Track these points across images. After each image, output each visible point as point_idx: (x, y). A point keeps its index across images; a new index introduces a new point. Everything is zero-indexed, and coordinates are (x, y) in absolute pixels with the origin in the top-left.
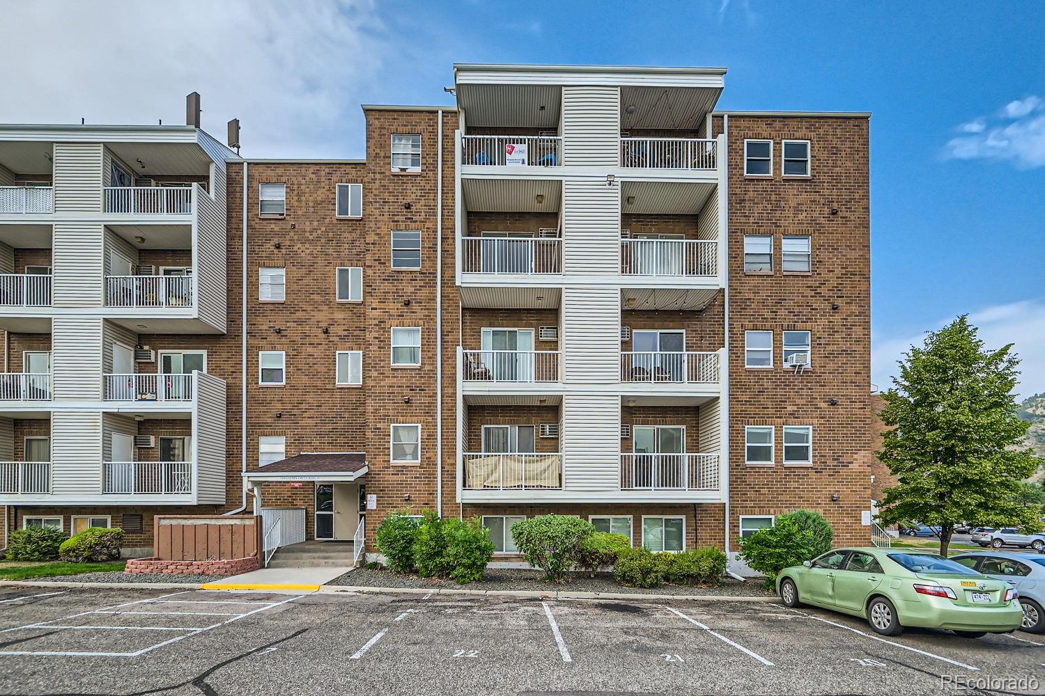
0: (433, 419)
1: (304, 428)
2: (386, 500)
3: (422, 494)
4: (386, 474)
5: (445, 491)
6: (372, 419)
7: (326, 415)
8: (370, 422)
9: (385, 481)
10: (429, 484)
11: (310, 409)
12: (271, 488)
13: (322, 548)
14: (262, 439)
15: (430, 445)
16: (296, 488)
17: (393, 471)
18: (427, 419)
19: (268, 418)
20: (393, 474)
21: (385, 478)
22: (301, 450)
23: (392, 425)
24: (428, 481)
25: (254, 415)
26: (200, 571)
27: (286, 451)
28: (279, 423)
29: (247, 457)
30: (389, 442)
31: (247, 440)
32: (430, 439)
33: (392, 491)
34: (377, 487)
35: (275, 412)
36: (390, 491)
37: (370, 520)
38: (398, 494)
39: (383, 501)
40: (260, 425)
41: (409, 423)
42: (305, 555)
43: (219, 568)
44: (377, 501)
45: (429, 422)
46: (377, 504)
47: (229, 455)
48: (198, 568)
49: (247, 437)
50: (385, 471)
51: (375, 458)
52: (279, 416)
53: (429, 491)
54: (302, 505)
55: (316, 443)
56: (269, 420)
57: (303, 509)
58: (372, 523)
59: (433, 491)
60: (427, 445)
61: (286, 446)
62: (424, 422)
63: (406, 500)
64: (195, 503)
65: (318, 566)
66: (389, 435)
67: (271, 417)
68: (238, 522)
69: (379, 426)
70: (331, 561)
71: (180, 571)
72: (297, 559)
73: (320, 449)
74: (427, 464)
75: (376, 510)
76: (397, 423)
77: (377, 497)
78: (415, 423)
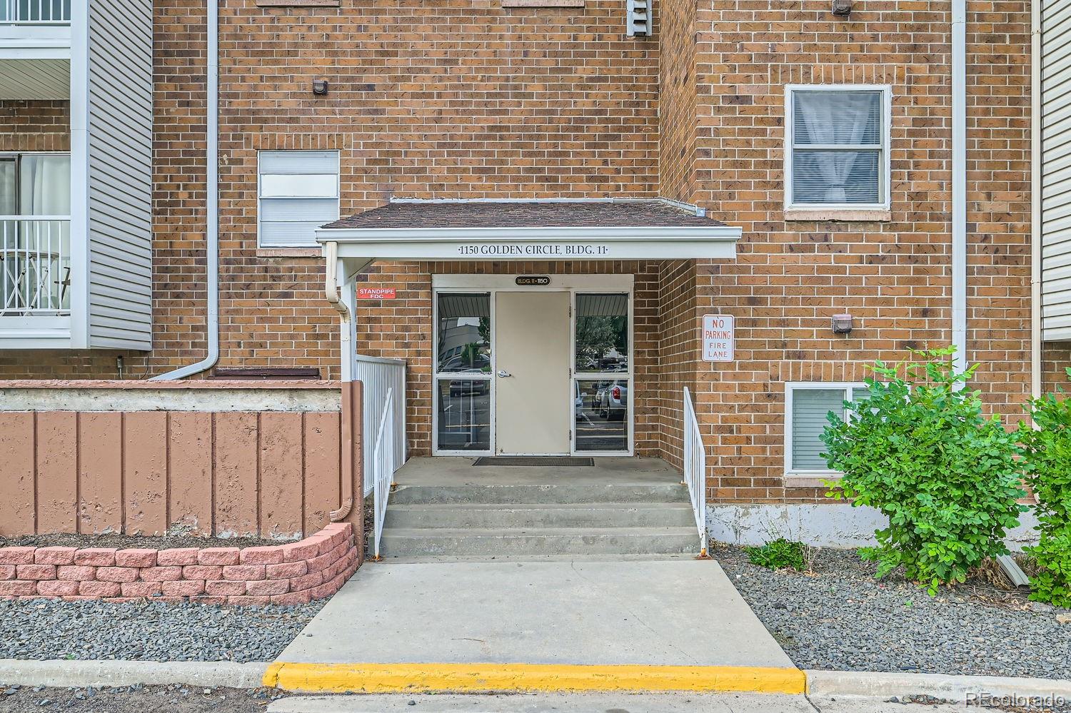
0: (931, 69)
1: (397, 125)
2: (768, 333)
3: (896, 313)
4: (768, 249)
5: (976, 302)
6: (720, 68)
7: (469, 86)
8: (711, 80)
9: (767, 270)
10: (919, 281)
11: (421, 70)
12: (295, 304)
13: (544, 487)
14: (267, 161)
15: (922, 155)
16: (376, 304)
17: (795, 238)
18: (910, 69)
19: (286, 96)
20: (791, 249)
21: (764, 259)
22: (389, 191)
23: (789, 88)
24: (916, 271)
25: (240, 88)
26: (188, 588)
27: (343, 195)
28: (322, 111)
29: (220, 212)
30: (779, 144)
31: (220, 161)
32: (923, 134)
33: (791, 301)
34: (737, 291)
35: (307, 80)
36: (784, 301)
37: (712, 397)
38: (810, 313)
39: (756, 334)
40: (259, 119)
41: (848, 81)
42: (497, 512)
43: (264, 576)
44: (737, 334)
45: (917, 80)
46: (738, 345)
47: (163, 204)
48: (182, 578)
49: (219, 153)
50: (763, 238)
51: (731, 196)
52: (321, 93)
53: (917, 302)
54: (394, 353)
55: (438, 170)
56: (290, 104)
57: (396, 364)
58: (717, 409)
59: (932, 302)
60: (911, 155)
61: (343, 178)
62: (900, 79)
63: (840, 333)
64: (82, 343)
65: (560, 548)
66: (780, 121)
67: (294, 95)
68: (277, 402)
69: (742, 89)
70: (605, 532)
71: (110, 588)
72: (470, 524)
73: (451, 187)
74: (914, 216)
75: (730, 365)
76: (807, 80)
77: (736, 323)
78: (869, 81)
